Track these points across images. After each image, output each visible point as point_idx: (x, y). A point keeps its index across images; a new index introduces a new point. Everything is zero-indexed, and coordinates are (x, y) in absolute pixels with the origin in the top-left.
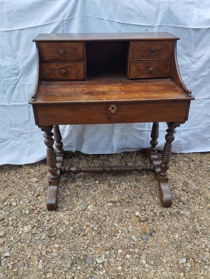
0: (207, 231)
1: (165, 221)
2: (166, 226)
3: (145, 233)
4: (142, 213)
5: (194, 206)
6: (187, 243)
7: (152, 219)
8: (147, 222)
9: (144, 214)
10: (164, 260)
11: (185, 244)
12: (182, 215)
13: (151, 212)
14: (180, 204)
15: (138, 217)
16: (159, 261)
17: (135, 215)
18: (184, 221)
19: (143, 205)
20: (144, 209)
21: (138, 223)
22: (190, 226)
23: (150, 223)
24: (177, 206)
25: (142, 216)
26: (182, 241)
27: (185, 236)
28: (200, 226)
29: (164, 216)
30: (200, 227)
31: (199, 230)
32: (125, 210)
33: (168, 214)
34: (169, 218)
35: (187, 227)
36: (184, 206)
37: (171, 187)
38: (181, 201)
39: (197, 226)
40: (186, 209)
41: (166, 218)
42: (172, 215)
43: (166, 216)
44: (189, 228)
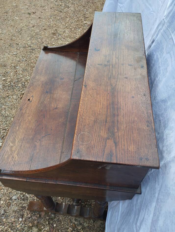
1: (19, 200)
2: (14, 198)
12: (18, 219)
14: (30, 223)
24: (29, 218)
33: (24, 205)
35: (7, 217)
36: (26, 226)
37: (55, 225)
38: (32, 226)
39: (3, 227)
40: (23, 226)
41: (21, 202)
42: (22, 208)
43: (23, 202)
44: (5, 218)
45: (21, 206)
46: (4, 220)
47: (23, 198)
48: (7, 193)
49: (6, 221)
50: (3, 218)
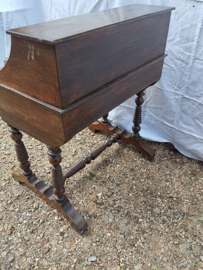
0: (143, 251)
1: (116, 216)
2: (111, 220)
3: (87, 213)
4: (105, 197)
5: (160, 224)
6: (112, 246)
7: (106, 207)
8: (99, 206)
9: (104, 198)
10: (77, 241)
11: (109, 245)
13: (112, 201)
14: (148, 213)
15: (97, 197)
16: (72, 239)
17: (97, 195)
18: (132, 228)
19: (113, 191)
20: (109, 195)
21: (93, 202)
22: (133, 235)
23: (100, 208)
25: (101, 198)
26: (109, 241)
27: (117, 240)
28: (143, 243)
29: (120, 211)
30: (141, 244)
31: (136, 245)
32: (94, 186)
33: (125, 212)
34: (121, 216)
35: (129, 234)
36: (148, 217)
37: (159, 193)
38: (152, 211)
39: (140, 240)
40: (147, 220)
41: (120, 214)
42: (128, 216)
43: (121, 212)
44: (130, 236)
45: (124, 216)
46: (132, 237)
47: (116, 211)
48: (101, 225)
49: (134, 236)
50: (129, 238)
